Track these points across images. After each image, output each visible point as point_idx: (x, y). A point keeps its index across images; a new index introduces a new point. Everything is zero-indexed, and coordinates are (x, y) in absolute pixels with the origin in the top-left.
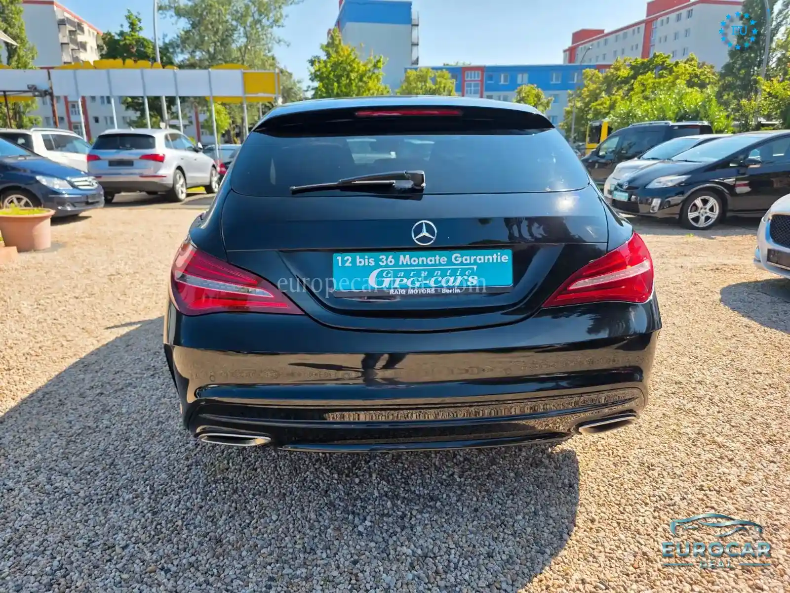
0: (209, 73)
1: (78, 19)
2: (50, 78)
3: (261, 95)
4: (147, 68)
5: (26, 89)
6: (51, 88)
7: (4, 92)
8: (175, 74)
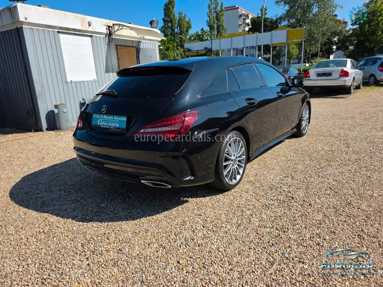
0: (272, 33)
1: (247, 13)
2: (212, 44)
3: (295, 40)
4: (246, 35)
5: (203, 49)
6: (212, 48)
7: (197, 51)
8: (257, 36)
